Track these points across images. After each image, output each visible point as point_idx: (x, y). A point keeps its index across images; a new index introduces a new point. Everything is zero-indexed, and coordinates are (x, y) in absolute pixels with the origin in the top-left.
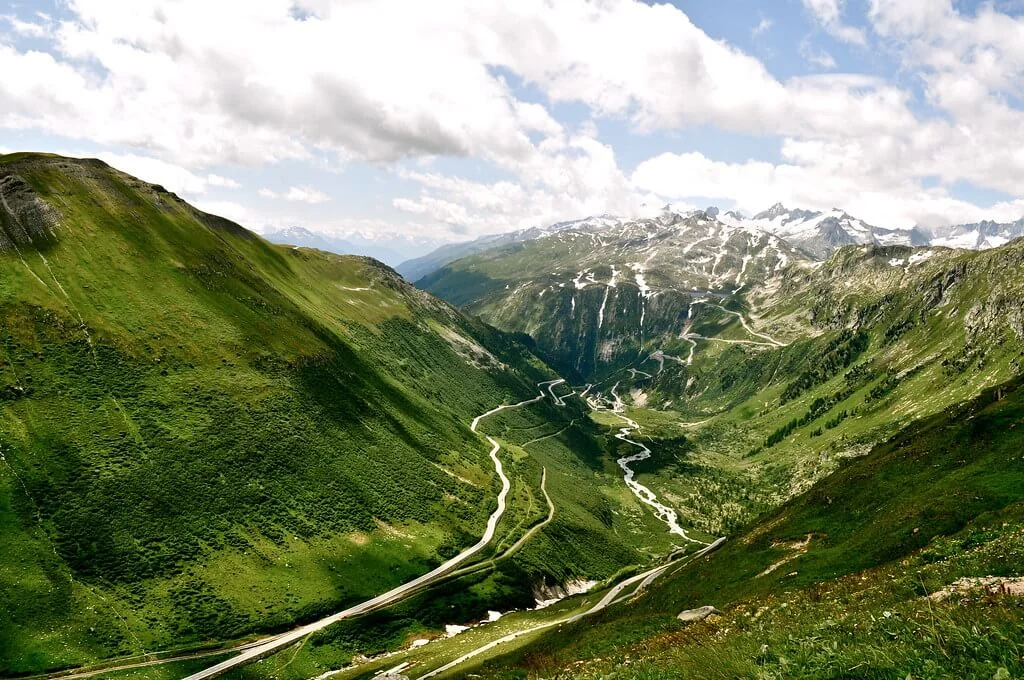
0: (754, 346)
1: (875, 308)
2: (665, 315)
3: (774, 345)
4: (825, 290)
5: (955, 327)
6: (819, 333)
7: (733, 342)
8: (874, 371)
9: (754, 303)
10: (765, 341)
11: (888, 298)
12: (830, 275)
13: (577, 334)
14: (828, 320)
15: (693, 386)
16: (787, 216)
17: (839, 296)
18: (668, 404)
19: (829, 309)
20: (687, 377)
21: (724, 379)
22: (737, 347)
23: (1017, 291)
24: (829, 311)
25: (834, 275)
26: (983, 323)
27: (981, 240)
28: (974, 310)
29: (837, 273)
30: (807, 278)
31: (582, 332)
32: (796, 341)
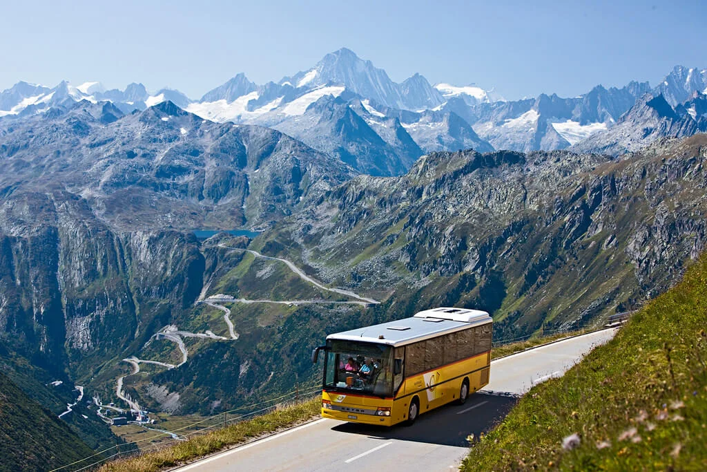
0: (332, 307)
1: (501, 241)
2: (165, 269)
3: (364, 304)
4: (416, 218)
5: (618, 261)
6: (425, 281)
7: (296, 303)
8: (524, 328)
9: (305, 242)
10: (346, 298)
11: (516, 228)
12: (420, 196)
13: (31, 309)
14: (435, 262)
15: (250, 373)
16: (254, 95)
17: (443, 227)
18: (216, 403)
19: (431, 244)
20: (239, 362)
21: (297, 361)
22: (307, 310)
23: (689, 211)
24: (433, 251)
25: (424, 197)
26: (654, 254)
27: (542, 127)
28: (639, 237)
29: (428, 194)
30: (382, 203)
31: (38, 306)
32: (394, 295)
